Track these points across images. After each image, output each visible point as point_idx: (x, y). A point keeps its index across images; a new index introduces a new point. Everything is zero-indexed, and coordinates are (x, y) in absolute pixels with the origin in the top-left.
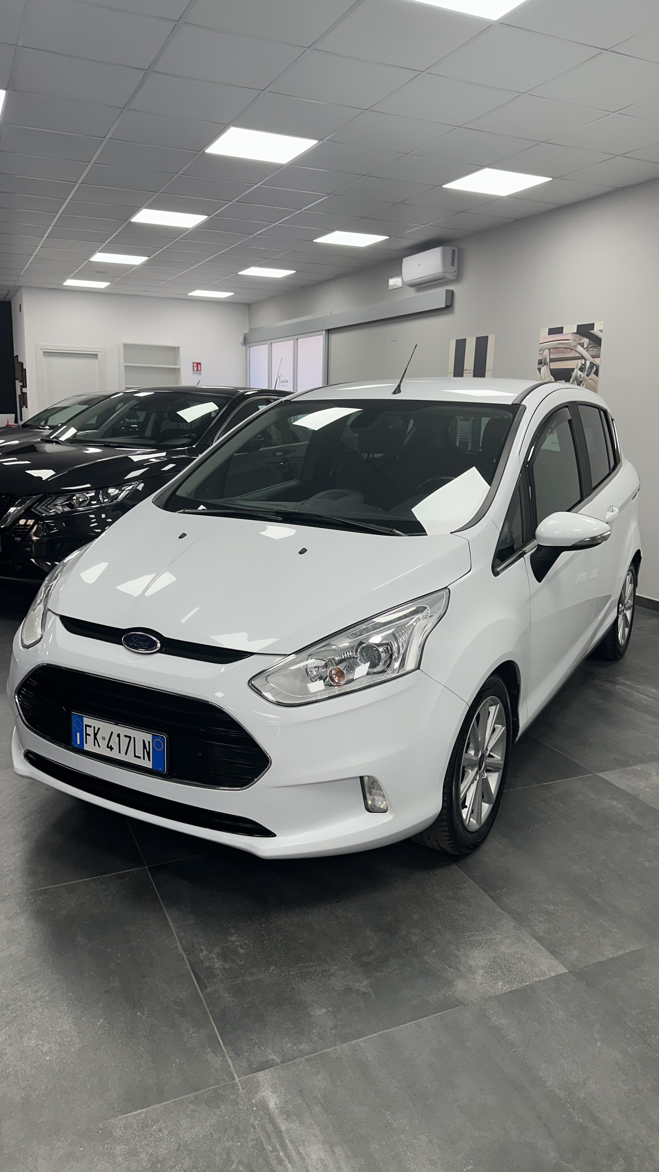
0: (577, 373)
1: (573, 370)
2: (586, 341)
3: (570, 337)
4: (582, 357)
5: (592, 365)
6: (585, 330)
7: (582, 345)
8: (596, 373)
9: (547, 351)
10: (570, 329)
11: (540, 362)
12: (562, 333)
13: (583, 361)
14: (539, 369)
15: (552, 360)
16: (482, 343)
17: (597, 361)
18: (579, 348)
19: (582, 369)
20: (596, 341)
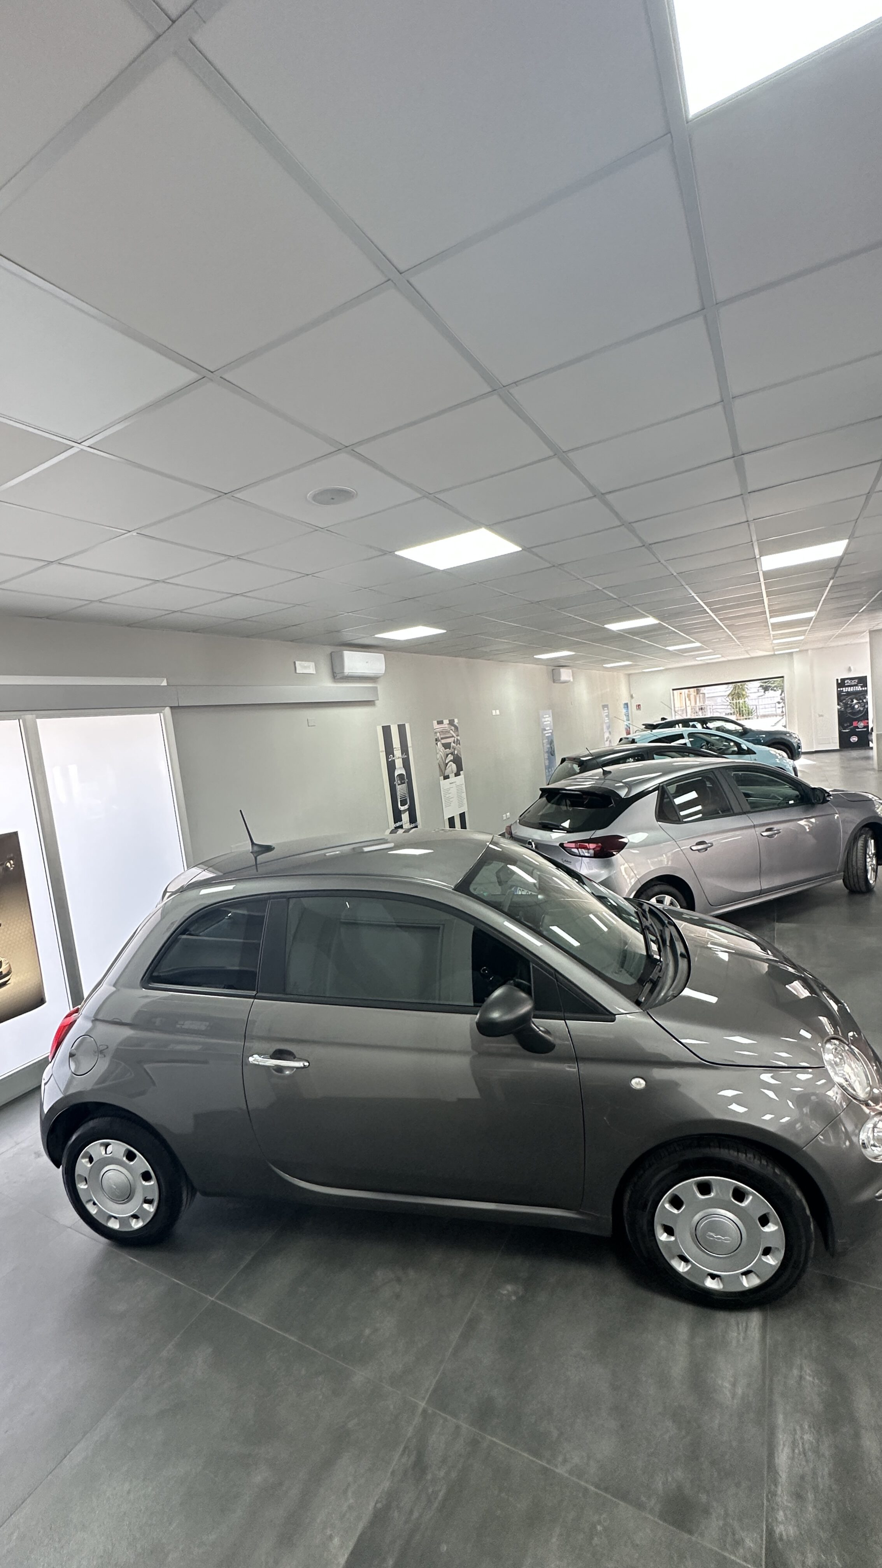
0: (453, 744)
1: (450, 743)
2: (453, 728)
3: (447, 726)
4: (453, 736)
5: (457, 739)
6: (451, 723)
7: (452, 730)
8: (459, 744)
9: (438, 734)
10: (446, 722)
11: (436, 740)
12: (443, 723)
13: (453, 738)
14: (437, 744)
15: (442, 739)
16: (401, 729)
17: (459, 738)
18: (451, 731)
19: (454, 742)
20: (456, 728)
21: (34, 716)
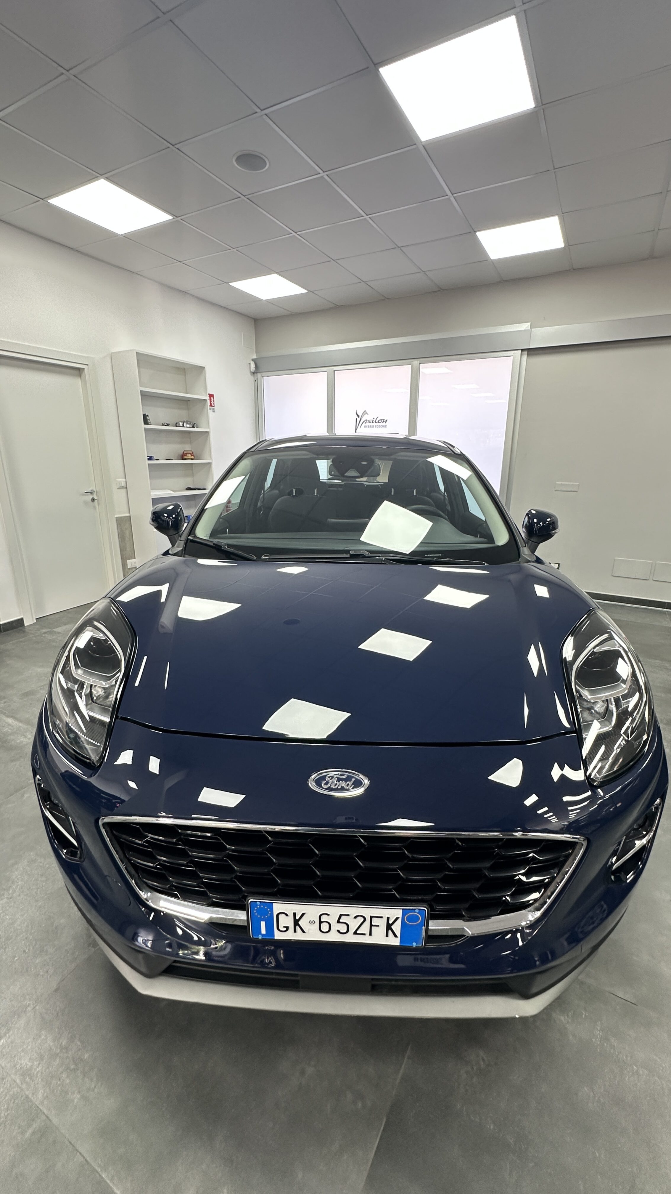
21: (419, 362)
